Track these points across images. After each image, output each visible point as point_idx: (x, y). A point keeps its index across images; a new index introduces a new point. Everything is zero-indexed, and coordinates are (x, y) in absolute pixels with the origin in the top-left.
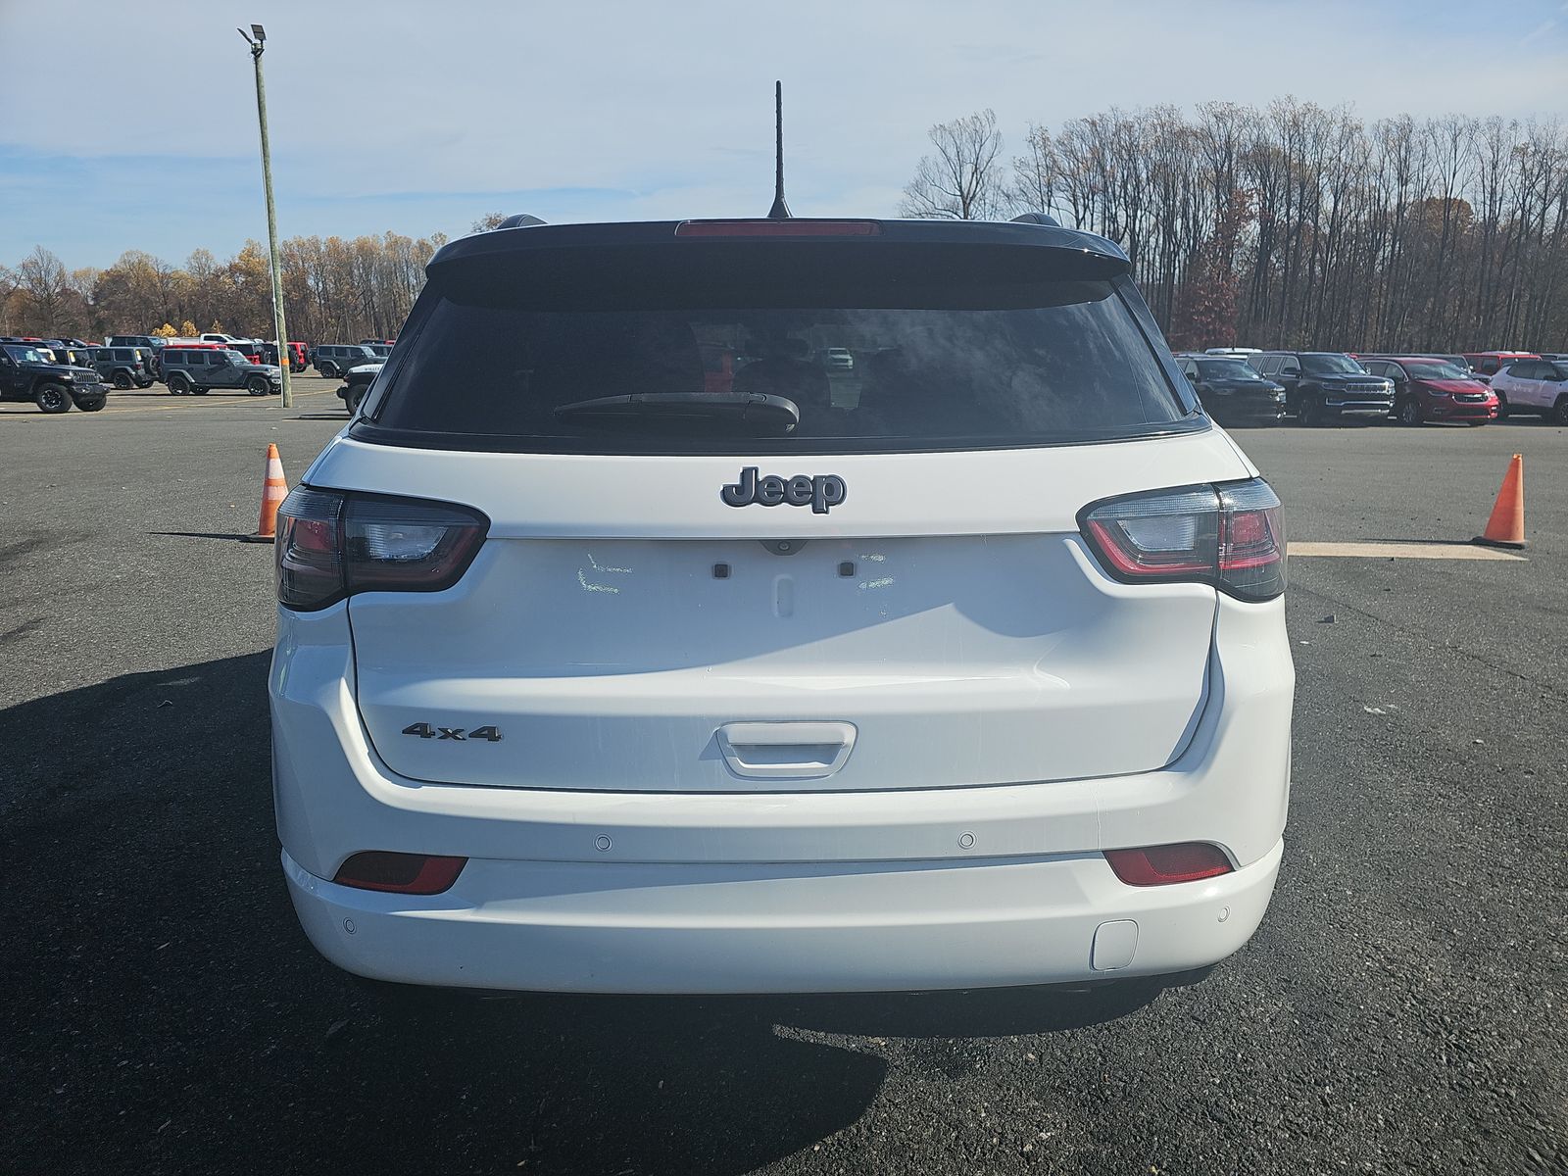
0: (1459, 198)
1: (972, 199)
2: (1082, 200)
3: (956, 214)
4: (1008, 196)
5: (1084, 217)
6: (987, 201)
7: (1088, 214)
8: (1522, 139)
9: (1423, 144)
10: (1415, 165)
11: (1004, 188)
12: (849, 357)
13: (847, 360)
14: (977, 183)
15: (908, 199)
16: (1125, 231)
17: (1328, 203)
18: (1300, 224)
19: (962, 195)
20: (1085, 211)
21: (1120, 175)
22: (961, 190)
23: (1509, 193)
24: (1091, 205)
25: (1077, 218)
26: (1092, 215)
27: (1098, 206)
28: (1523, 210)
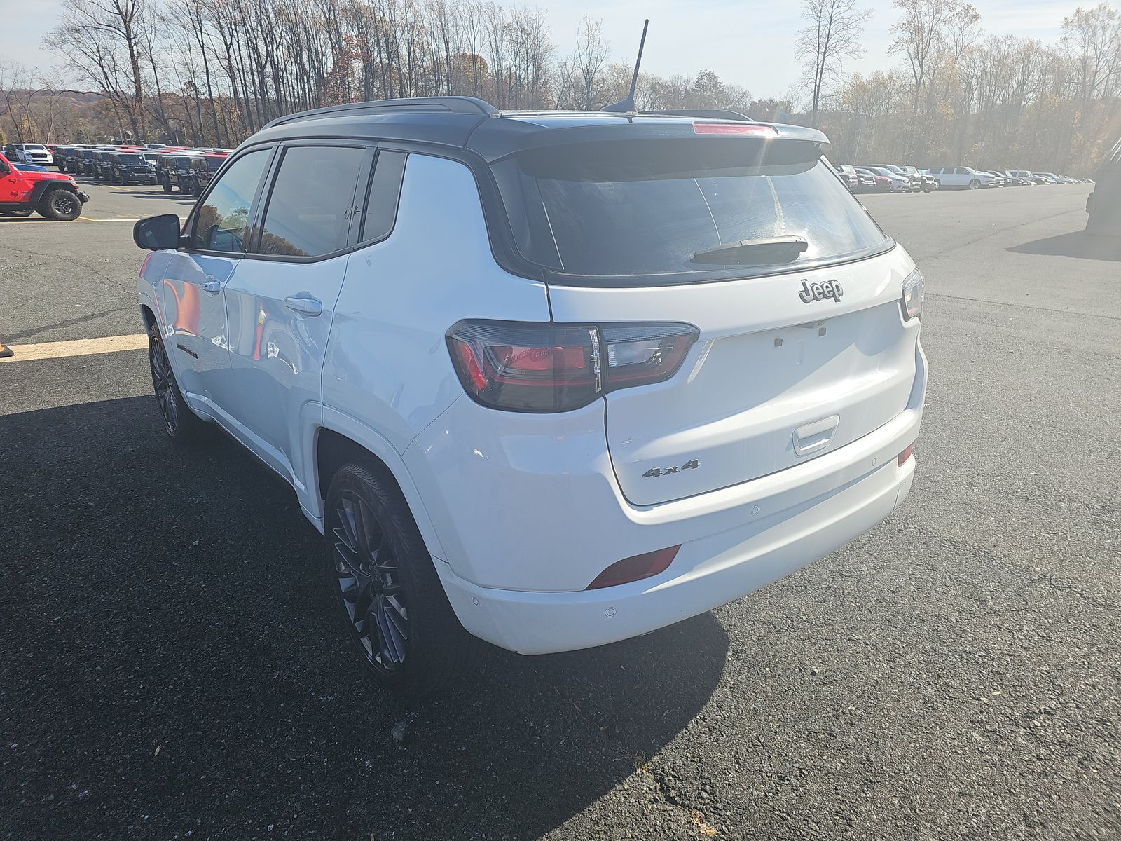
0: (480, 55)
1: (131, 18)
2: (227, 29)
3: (118, 29)
4: (164, 19)
5: (231, 44)
6: (145, 21)
7: (234, 42)
8: (508, 18)
9: (453, 15)
10: (451, 30)
11: (157, 11)
12: (47, 153)
13: (45, 156)
14: (133, 5)
15: (67, 11)
16: (267, 59)
17: (404, 51)
18: (389, 65)
19: (121, 13)
20: (231, 38)
21: (253, 12)
22: (118, 9)
23: (506, 54)
24: (235, 34)
25: (226, 45)
26: (238, 42)
27: (242, 37)
28: (516, 66)
